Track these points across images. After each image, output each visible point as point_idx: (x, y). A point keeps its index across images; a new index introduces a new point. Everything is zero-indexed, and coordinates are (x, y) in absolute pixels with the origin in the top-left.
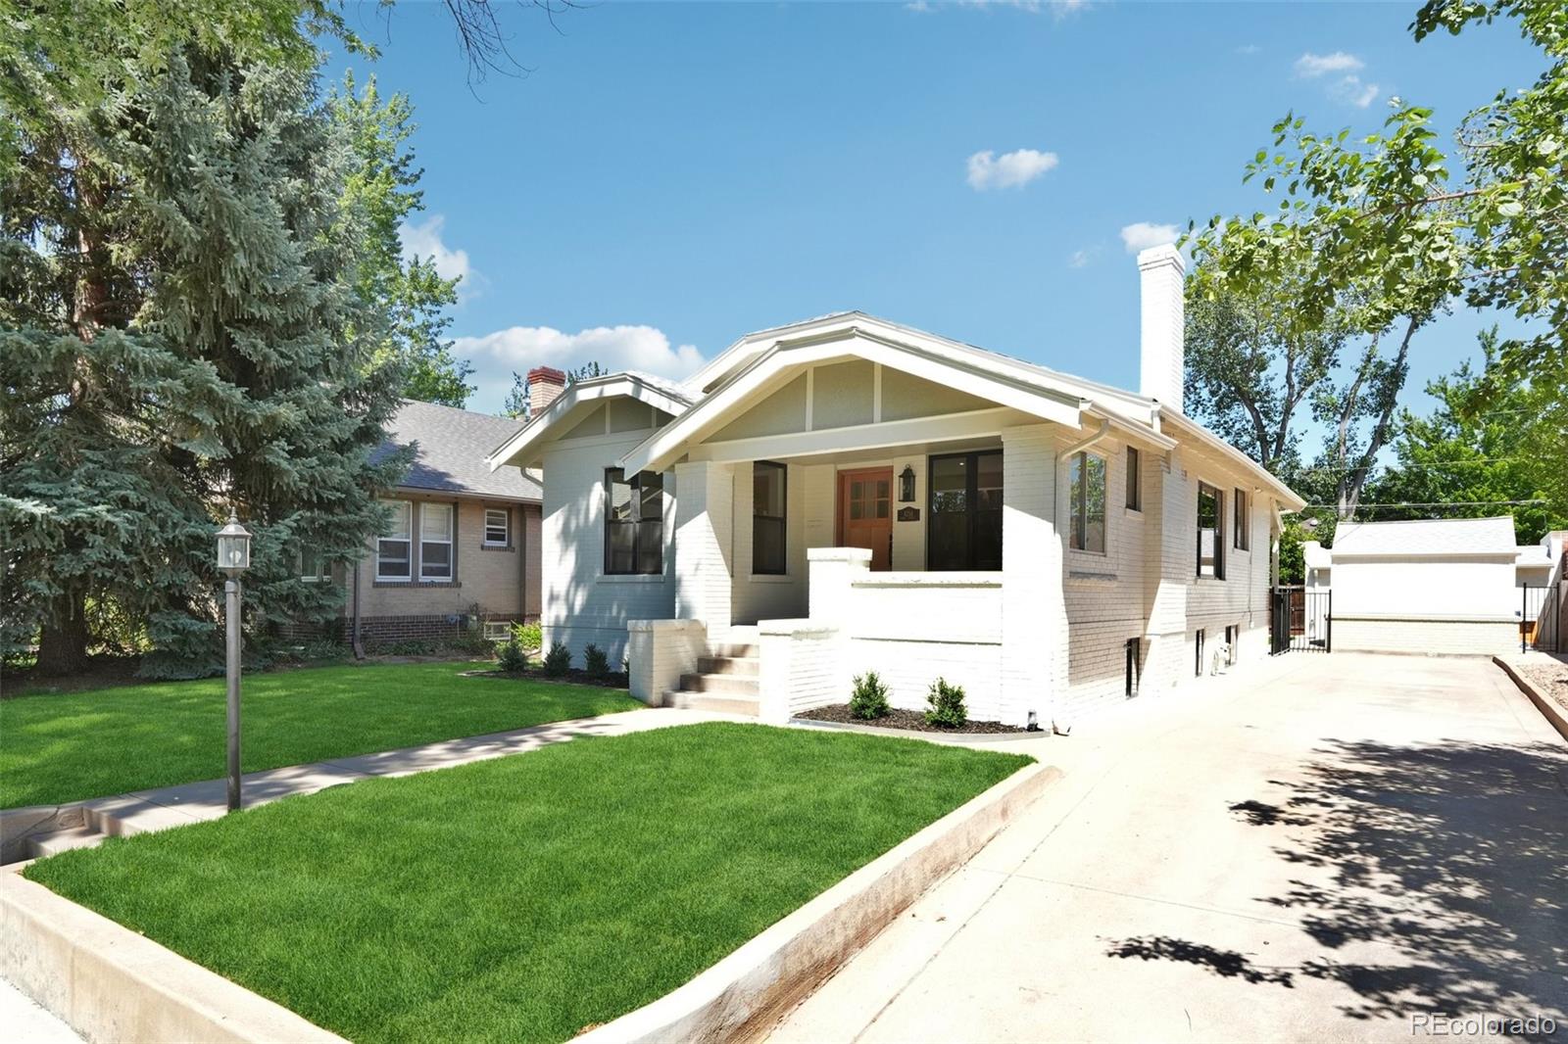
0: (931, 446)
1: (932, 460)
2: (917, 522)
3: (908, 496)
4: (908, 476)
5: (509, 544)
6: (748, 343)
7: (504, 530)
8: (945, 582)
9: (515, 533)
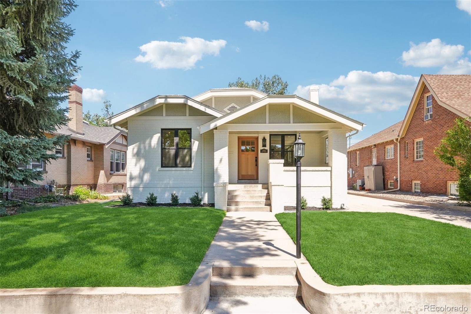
0: (270, 132)
1: (270, 135)
2: (267, 153)
3: (264, 146)
4: (264, 140)
5: (63, 156)
6: (211, 92)
7: (61, 150)
8: (314, 170)
9: (66, 151)
